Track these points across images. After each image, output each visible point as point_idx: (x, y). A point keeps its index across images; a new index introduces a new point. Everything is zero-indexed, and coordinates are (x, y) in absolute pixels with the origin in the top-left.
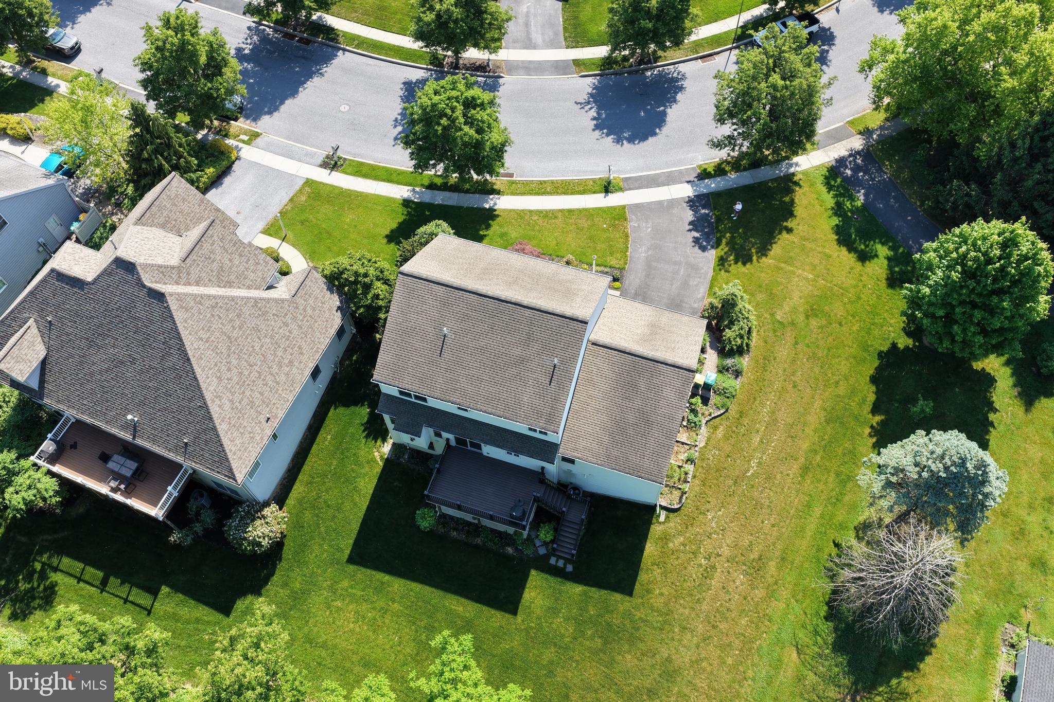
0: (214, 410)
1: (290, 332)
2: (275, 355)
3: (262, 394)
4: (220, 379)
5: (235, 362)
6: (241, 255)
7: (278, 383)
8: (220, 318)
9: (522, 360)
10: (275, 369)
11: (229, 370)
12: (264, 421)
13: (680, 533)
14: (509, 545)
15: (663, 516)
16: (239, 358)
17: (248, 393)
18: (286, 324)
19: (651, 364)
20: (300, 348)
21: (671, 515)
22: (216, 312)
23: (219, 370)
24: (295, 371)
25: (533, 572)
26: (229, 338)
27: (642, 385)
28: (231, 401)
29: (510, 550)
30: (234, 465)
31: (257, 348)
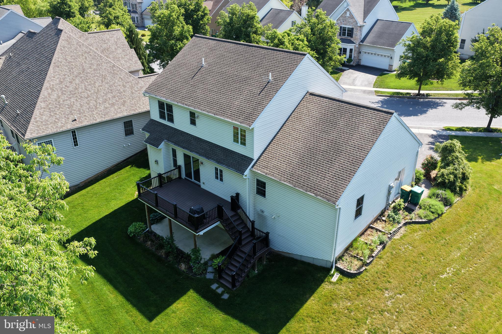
0: (44, 93)
1: (124, 91)
2: (106, 95)
3: (81, 106)
4: (61, 82)
5: (77, 81)
6: (123, 51)
7: (96, 108)
8: (86, 58)
9: (246, 79)
10: (100, 100)
11: (71, 82)
12: (71, 120)
13: (349, 299)
14: (184, 262)
15: (336, 277)
16: (82, 82)
17: (72, 100)
18: (124, 86)
19: (354, 108)
20: (125, 102)
21: (345, 279)
22: (86, 55)
23: (64, 79)
24: (112, 109)
25: (191, 291)
26: (84, 70)
27: (341, 123)
28: (59, 97)
29: (183, 267)
30: (31, 127)
31: (97, 85)
